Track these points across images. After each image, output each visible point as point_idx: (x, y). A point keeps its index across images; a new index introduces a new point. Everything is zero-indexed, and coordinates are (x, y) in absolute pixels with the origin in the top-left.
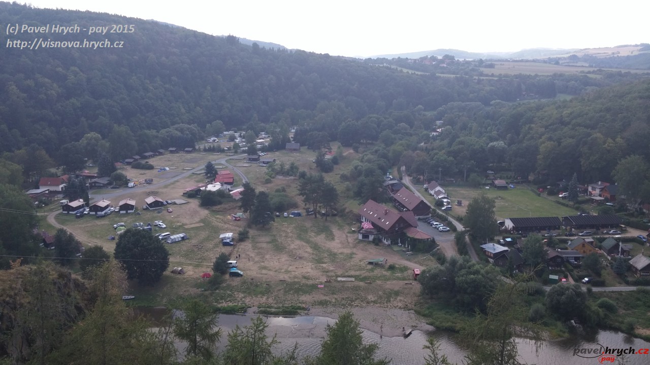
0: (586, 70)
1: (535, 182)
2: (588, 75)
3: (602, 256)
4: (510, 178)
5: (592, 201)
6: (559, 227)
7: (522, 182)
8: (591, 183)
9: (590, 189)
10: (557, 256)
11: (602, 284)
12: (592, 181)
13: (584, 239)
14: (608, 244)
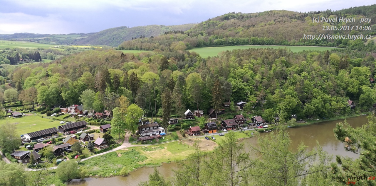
0: (56, 46)
1: (39, 110)
2: (57, 49)
3: (81, 143)
4: (23, 110)
5: (71, 115)
6: (57, 132)
7: (31, 111)
8: (69, 106)
9: (69, 110)
10: (59, 149)
11: (84, 157)
12: (69, 105)
13: (71, 136)
14: (83, 136)
